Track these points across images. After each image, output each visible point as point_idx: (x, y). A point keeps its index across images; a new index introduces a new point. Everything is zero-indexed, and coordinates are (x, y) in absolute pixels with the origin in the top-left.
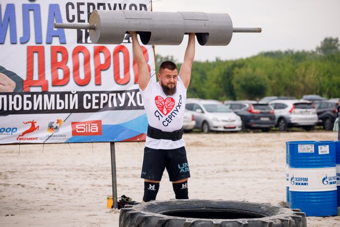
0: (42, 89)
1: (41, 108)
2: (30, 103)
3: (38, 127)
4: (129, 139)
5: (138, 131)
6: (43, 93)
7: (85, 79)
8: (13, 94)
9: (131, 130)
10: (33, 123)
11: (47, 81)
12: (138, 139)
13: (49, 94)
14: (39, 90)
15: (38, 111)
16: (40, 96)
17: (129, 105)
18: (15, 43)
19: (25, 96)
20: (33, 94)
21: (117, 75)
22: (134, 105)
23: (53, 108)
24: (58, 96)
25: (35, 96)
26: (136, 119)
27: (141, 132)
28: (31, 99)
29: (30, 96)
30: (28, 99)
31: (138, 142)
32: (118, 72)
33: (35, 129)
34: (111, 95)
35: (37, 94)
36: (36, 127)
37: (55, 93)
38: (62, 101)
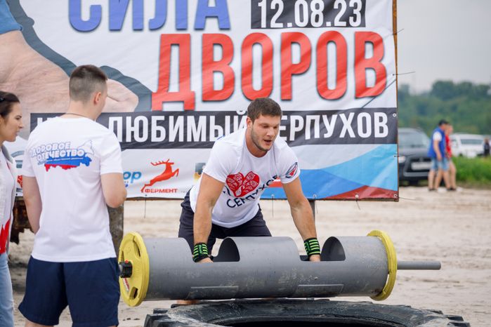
0: (185, 106)
1: (181, 139)
2: (162, 130)
3: (178, 170)
4: (340, 195)
5: (357, 182)
6: (185, 113)
7: (262, 89)
8: (134, 115)
9: (344, 180)
10: (169, 165)
11: (194, 94)
12: (357, 196)
13: (197, 115)
14: (179, 107)
15: (177, 144)
16: (181, 119)
17: (342, 135)
18: (141, 30)
19: (155, 119)
20: (167, 115)
21: (323, 83)
22: (352, 135)
23: (204, 139)
24: (212, 118)
25: (171, 118)
26: (354, 160)
27: (363, 183)
28: (164, 124)
29: (162, 118)
30: (159, 123)
31: (357, 200)
32: (326, 78)
33: (173, 175)
34: (309, 118)
35: (176, 114)
36: (173, 171)
37: (208, 114)
38: (219, 128)
